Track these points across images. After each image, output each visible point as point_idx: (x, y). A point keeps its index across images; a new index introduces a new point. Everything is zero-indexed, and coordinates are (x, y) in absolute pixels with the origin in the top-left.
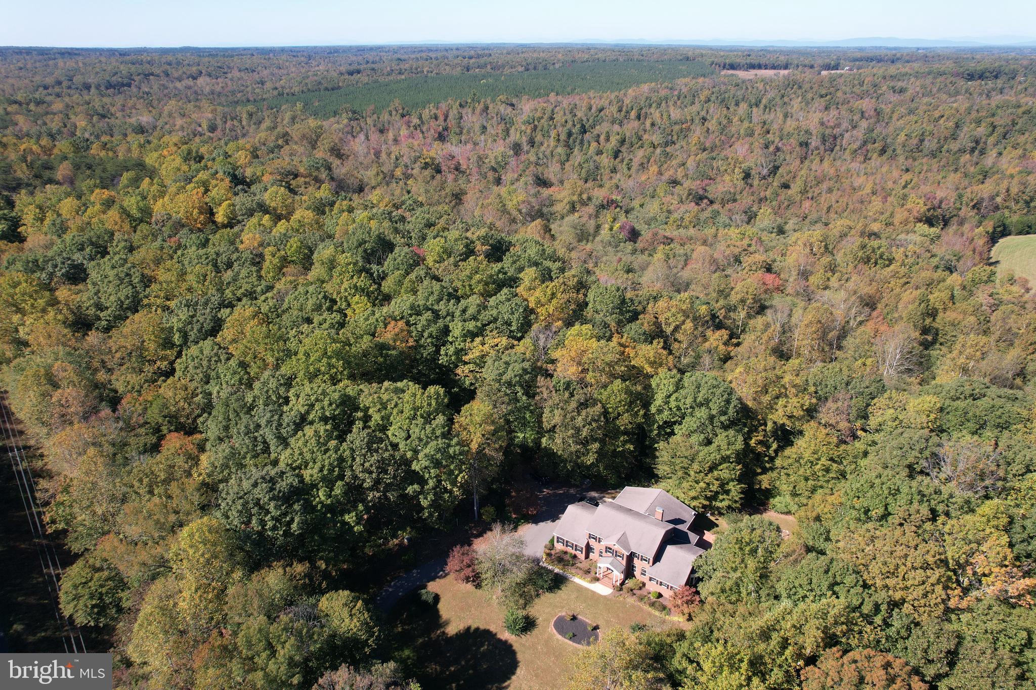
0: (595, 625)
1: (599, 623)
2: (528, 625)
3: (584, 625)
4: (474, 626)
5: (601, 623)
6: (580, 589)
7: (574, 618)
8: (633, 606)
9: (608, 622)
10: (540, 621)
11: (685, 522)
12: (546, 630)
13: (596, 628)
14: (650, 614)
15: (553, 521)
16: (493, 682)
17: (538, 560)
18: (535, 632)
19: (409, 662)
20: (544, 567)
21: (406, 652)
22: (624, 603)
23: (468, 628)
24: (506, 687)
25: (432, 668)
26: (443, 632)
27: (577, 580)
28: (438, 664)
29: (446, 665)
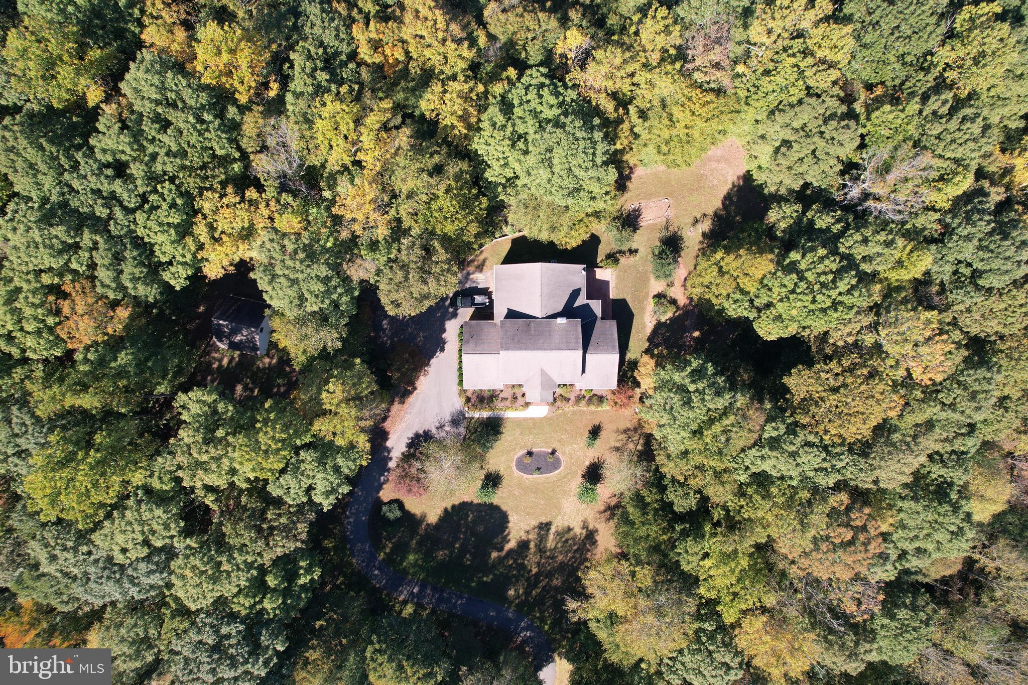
0: (550, 450)
1: (554, 446)
2: (493, 481)
3: (542, 455)
4: (449, 507)
5: (556, 445)
6: (519, 422)
7: (530, 454)
8: (574, 413)
9: (560, 441)
10: (502, 472)
11: (580, 289)
12: (513, 476)
13: (553, 452)
14: (592, 413)
15: (442, 350)
16: (497, 537)
17: (461, 414)
18: (505, 482)
19: (420, 562)
20: (472, 418)
21: (411, 557)
22: (565, 414)
23: (446, 510)
24: (508, 534)
25: (441, 554)
26: (428, 525)
27: (510, 414)
28: (442, 549)
29: (451, 546)
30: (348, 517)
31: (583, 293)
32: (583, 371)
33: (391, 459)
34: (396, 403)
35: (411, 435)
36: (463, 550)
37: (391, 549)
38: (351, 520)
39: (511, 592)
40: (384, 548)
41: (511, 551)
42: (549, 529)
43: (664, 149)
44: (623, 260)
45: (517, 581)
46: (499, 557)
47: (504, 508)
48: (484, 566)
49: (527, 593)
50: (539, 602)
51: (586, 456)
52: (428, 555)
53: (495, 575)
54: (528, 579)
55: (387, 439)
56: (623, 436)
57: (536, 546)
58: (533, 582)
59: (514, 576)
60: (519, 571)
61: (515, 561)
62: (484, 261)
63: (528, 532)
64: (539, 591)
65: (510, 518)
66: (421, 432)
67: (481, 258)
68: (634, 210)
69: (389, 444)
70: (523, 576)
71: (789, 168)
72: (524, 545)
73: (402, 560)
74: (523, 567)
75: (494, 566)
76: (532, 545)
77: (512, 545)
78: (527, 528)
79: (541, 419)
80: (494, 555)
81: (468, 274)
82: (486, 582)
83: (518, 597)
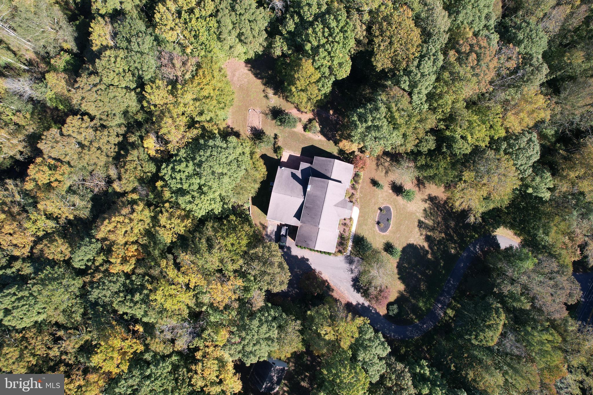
0: (379, 211)
1: (377, 208)
2: (389, 248)
3: (380, 217)
4: (398, 276)
5: (377, 207)
6: (359, 224)
7: (378, 223)
8: (361, 192)
9: (375, 204)
10: (385, 241)
11: (292, 173)
12: (388, 236)
13: (380, 209)
14: (363, 182)
15: (307, 260)
16: (420, 253)
17: (347, 257)
18: (391, 241)
19: (424, 300)
20: (351, 252)
21: (421, 304)
22: (360, 198)
23: (399, 278)
24: (420, 246)
25: (423, 287)
26: (405, 291)
27: (353, 229)
28: (420, 285)
29: (419, 280)
30: (391, 336)
31: (294, 171)
32: (340, 182)
33: (363, 304)
34: (332, 294)
35: (352, 289)
36: (423, 274)
37: (414, 315)
38: (392, 334)
39: (453, 251)
40: (412, 319)
41: (429, 246)
42: (422, 222)
43: (222, 105)
44: (279, 144)
45: (447, 246)
46: (431, 254)
47: (405, 245)
48: (434, 263)
49: (455, 242)
50: (462, 237)
51: (387, 191)
52: (422, 294)
53: (441, 258)
54: (448, 240)
55: (351, 303)
56: (380, 167)
57: (430, 231)
58: (450, 238)
59: (444, 248)
60: (442, 244)
61: (435, 245)
62: (261, 224)
63: (421, 234)
64: (455, 235)
65: (411, 242)
66: (352, 283)
67: (258, 224)
68: (251, 130)
69: (354, 303)
70: (445, 243)
71: (254, 37)
72: (428, 238)
73: (421, 310)
74: (440, 241)
75: (436, 258)
76: (429, 234)
77: (426, 245)
78: (419, 234)
79: (360, 212)
80: (429, 256)
81: (267, 235)
82: (444, 264)
83: (455, 248)
